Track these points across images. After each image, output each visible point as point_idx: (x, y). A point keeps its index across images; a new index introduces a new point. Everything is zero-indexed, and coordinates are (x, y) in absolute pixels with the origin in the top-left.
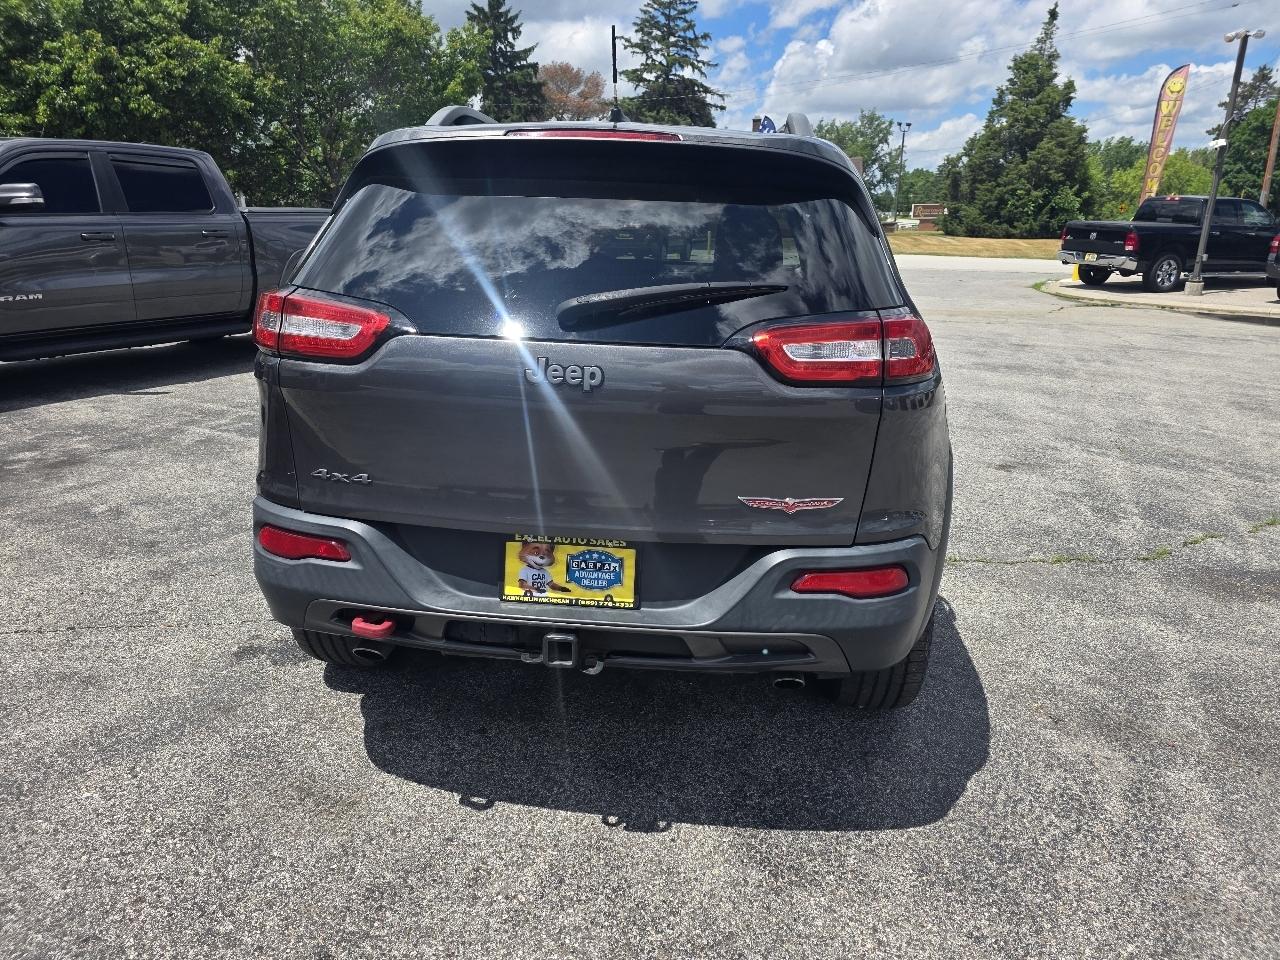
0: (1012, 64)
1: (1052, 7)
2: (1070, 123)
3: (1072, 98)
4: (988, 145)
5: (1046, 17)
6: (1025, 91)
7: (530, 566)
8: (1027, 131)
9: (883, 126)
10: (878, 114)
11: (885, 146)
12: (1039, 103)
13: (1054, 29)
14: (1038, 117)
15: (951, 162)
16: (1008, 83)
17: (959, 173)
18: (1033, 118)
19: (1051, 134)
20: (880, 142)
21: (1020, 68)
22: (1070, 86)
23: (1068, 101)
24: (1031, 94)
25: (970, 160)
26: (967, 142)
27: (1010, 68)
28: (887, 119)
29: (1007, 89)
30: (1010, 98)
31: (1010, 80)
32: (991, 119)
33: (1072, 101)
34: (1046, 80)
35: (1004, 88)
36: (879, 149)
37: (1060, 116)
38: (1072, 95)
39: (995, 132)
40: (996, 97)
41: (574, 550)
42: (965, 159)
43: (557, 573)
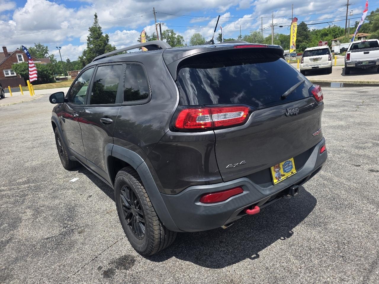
0: (89, 30)
1: (95, 14)
2: (110, 45)
3: (108, 39)
4: (90, 52)
5: (94, 17)
6: (95, 38)
7: (276, 172)
8: (100, 48)
9: (44, 48)
10: (41, 44)
11: (47, 54)
12: (101, 40)
13: (97, 20)
14: (102, 45)
15: (81, 58)
16: (90, 35)
17: (84, 61)
18: (100, 45)
19: (107, 49)
20: (45, 53)
21: (92, 31)
22: (107, 36)
23: (108, 40)
24: (97, 38)
25: (87, 57)
26: (83, 52)
27: (89, 31)
28: (45, 46)
29: (90, 37)
30: (91, 39)
31: (90, 34)
32: (88, 45)
33: (109, 40)
34: (100, 34)
35: (89, 36)
36: (45, 55)
37: (107, 44)
38: (108, 38)
39: (91, 49)
40: (88, 39)
41: (283, 163)
42: (85, 57)
43: (282, 172)
